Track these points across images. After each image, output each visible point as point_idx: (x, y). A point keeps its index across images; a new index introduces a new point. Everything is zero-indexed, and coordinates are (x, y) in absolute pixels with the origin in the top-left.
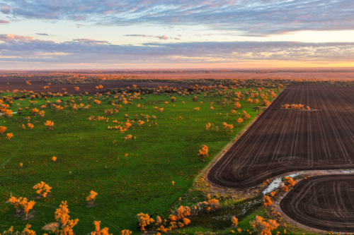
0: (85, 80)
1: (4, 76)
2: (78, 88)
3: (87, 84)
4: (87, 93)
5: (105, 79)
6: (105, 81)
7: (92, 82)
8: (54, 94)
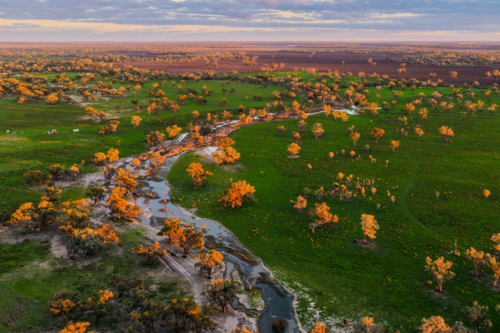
0: (459, 61)
1: (332, 51)
2: (455, 74)
3: (464, 67)
4: (477, 83)
5: (493, 59)
6: (494, 63)
7: (472, 64)
8: (424, 83)
